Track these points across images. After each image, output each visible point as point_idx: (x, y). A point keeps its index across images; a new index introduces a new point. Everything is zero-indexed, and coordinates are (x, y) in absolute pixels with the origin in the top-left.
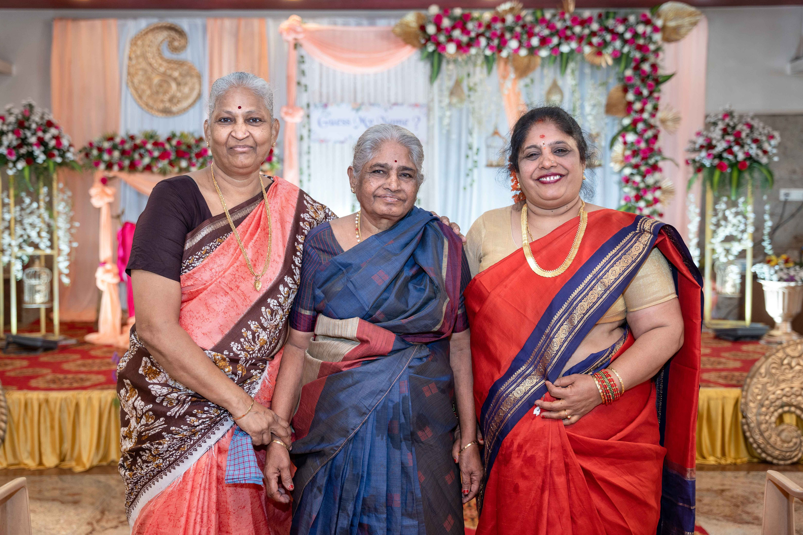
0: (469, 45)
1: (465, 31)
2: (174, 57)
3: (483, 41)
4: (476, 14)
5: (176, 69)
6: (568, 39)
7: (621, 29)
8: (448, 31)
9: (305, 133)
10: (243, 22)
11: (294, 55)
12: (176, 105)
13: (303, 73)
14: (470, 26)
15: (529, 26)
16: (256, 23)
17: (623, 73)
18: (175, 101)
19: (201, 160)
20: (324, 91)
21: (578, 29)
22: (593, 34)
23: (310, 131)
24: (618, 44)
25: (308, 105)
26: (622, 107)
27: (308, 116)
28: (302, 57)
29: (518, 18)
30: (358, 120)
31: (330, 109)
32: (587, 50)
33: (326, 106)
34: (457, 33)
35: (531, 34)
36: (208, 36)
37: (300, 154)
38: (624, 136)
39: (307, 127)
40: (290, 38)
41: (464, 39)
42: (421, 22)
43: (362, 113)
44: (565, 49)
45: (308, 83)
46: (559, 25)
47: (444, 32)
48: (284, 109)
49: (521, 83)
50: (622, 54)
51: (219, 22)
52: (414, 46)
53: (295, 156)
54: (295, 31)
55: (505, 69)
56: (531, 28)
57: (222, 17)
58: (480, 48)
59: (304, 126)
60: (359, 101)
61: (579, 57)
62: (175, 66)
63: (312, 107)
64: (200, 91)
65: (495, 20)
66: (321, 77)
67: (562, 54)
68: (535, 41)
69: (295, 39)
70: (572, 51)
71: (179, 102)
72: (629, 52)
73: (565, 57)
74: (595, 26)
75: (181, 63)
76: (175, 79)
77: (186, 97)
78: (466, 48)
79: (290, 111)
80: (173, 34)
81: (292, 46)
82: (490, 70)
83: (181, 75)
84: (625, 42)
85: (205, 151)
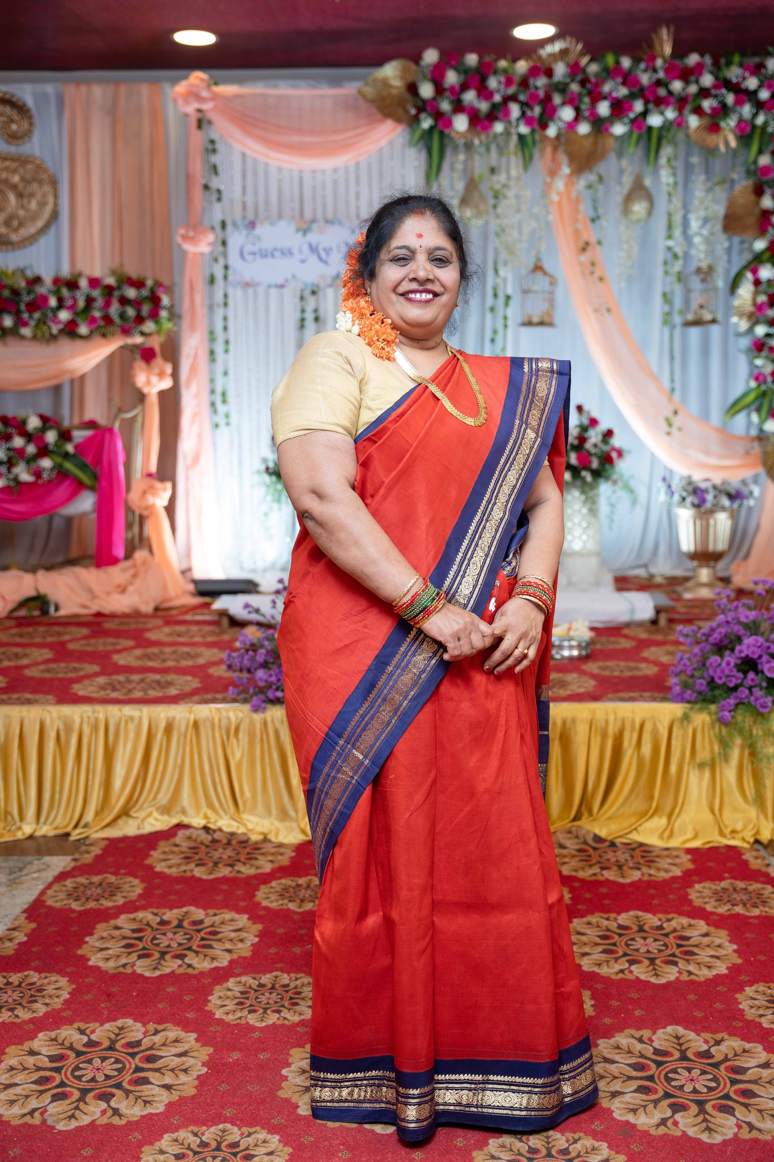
0: (492, 117)
1: (484, 93)
2: (12, 149)
3: (515, 110)
4: (503, 64)
5: (15, 171)
6: (660, 103)
7: (752, 83)
8: (456, 93)
9: (218, 271)
10: (123, 90)
11: (198, 138)
12: (16, 230)
13: (215, 169)
14: (493, 83)
15: (593, 80)
16: (144, 90)
17: (755, 162)
18: (15, 223)
19: (37, 315)
20: (250, 199)
21: (677, 86)
22: (704, 93)
23: (226, 267)
24: (747, 110)
25: (224, 225)
26: (752, 220)
27: (224, 243)
28: (212, 142)
29: (575, 69)
30: (306, 248)
31: (259, 230)
32: (693, 121)
33: (252, 225)
34: (470, 97)
35: (596, 97)
36: (67, 114)
37: (211, 308)
38: (755, 271)
39: (221, 261)
40: (190, 109)
41: (484, 106)
42: (410, 79)
43: (313, 237)
44: (655, 120)
45: (222, 188)
46: (645, 79)
47: (447, 94)
48: (182, 231)
49: (581, 183)
50: (754, 127)
51: (83, 89)
52: (398, 120)
53: (201, 311)
54: (198, 97)
55: (554, 160)
56: (597, 85)
57: (88, 82)
58: (510, 122)
59: (216, 260)
60: (308, 216)
61: (681, 136)
62: (14, 165)
63: (229, 228)
64: (56, 204)
65: (534, 72)
66: (244, 177)
67: (650, 129)
68: (604, 109)
69: (199, 111)
70: (667, 126)
71: (21, 225)
72: (766, 123)
73: (655, 135)
74: (707, 80)
75: (23, 161)
76: (14, 187)
77: (34, 217)
78: (486, 123)
79: (191, 234)
80: (8, 110)
81: (194, 123)
82: (527, 161)
83: (23, 179)
84: (760, 106)
85: (44, 299)
